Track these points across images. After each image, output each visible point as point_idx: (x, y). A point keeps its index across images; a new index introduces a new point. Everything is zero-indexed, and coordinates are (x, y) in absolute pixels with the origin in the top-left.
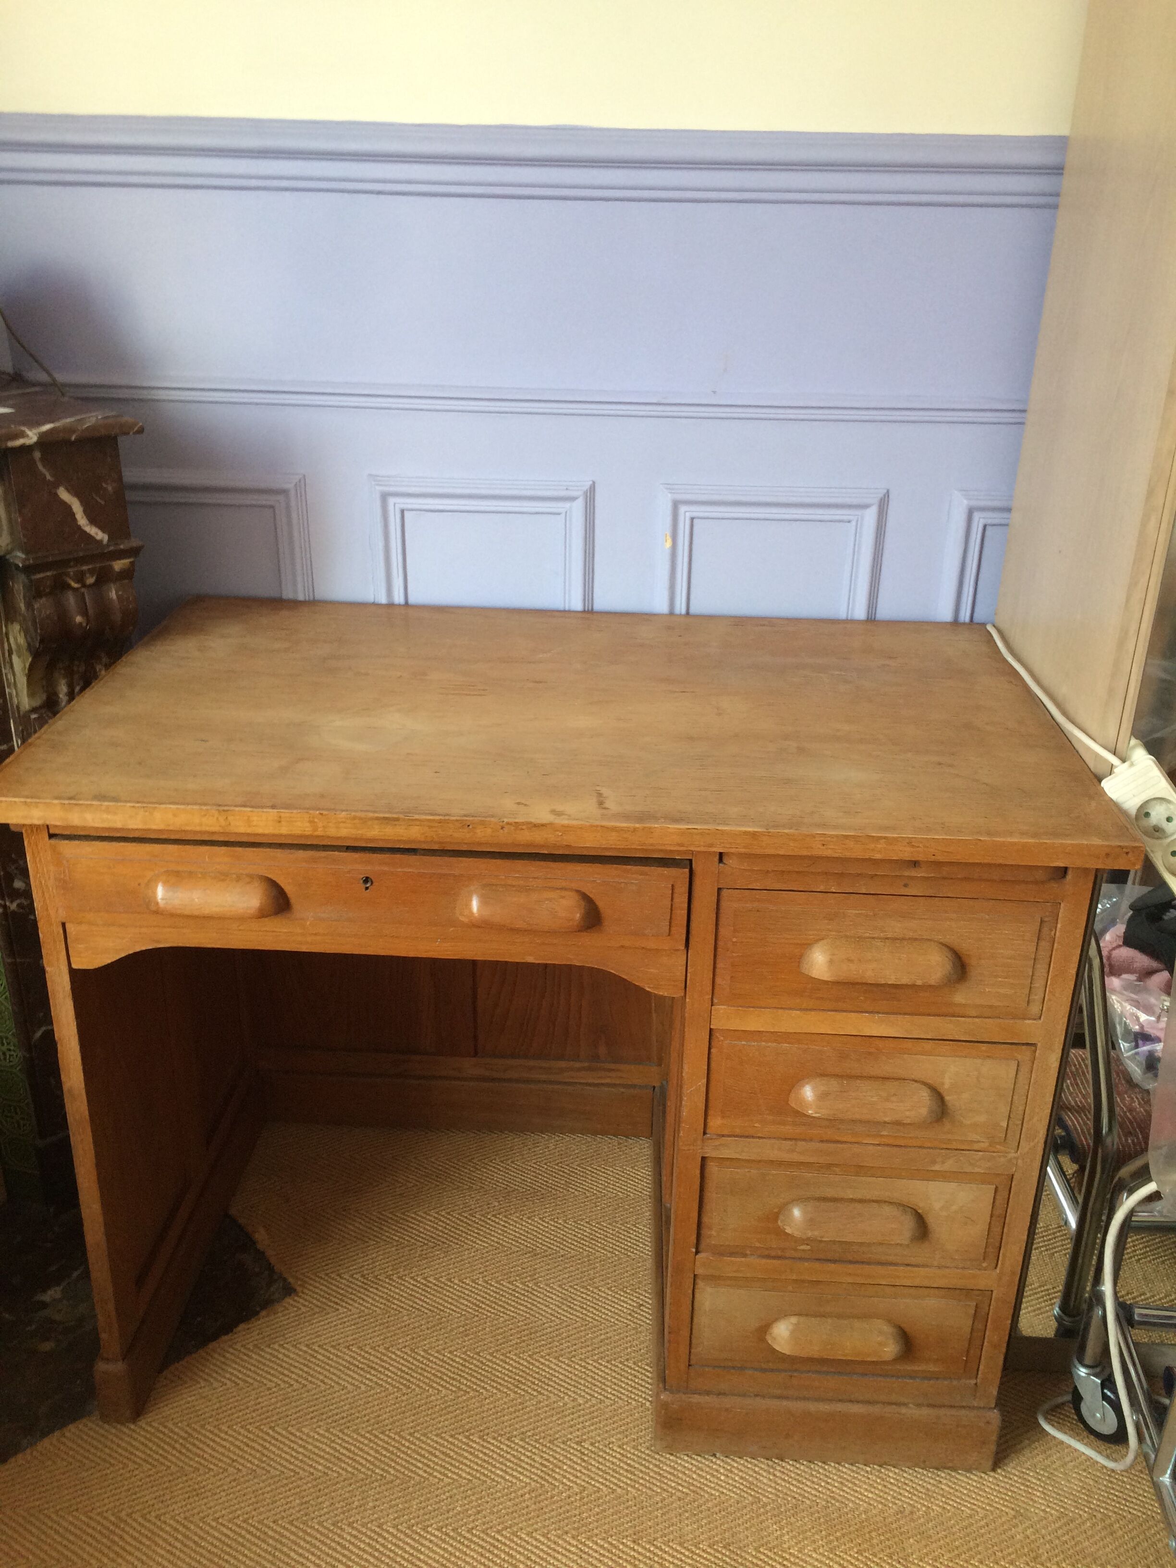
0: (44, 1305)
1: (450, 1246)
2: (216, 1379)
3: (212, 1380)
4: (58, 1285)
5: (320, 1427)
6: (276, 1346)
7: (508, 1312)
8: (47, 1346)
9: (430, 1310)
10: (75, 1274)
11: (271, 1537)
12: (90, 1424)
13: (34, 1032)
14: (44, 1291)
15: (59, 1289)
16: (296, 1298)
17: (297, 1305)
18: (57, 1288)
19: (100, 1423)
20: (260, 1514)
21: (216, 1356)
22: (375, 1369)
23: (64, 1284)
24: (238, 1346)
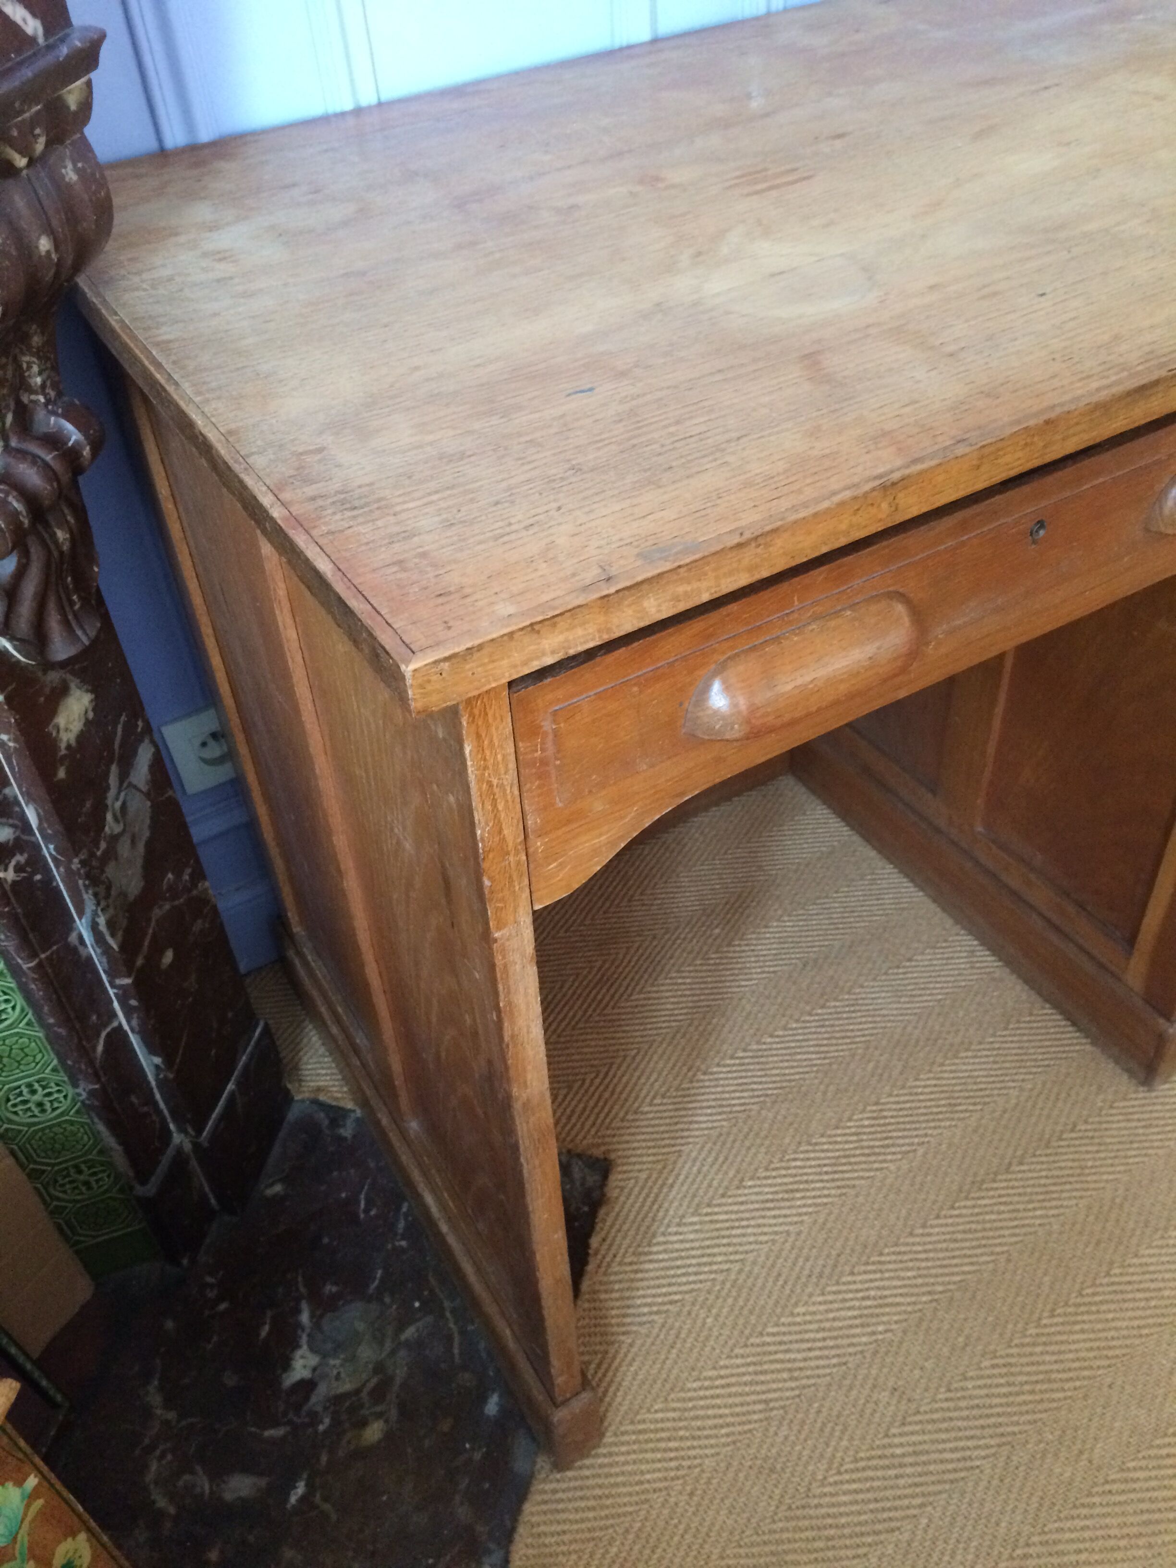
0: (307, 1386)
1: (719, 1005)
2: (641, 1324)
3: (635, 1328)
4: (298, 1346)
5: (811, 1295)
6: (661, 1239)
7: (858, 1039)
8: (374, 1432)
9: (780, 1088)
10: (305, 1318)
11: (903, 1455)
12: (548, 1487)
13: (94, 1048)
14: (287, 1365)
15: (304, 1350)
16: (619, 1169)
17: (631, 1175)
18: (299, 1353)
19: (558, 1476)
20: (863, 1438)
21: (603, 1296)
22: (797, 1190)
23: (304, 1339)
24: (615, 1268)
